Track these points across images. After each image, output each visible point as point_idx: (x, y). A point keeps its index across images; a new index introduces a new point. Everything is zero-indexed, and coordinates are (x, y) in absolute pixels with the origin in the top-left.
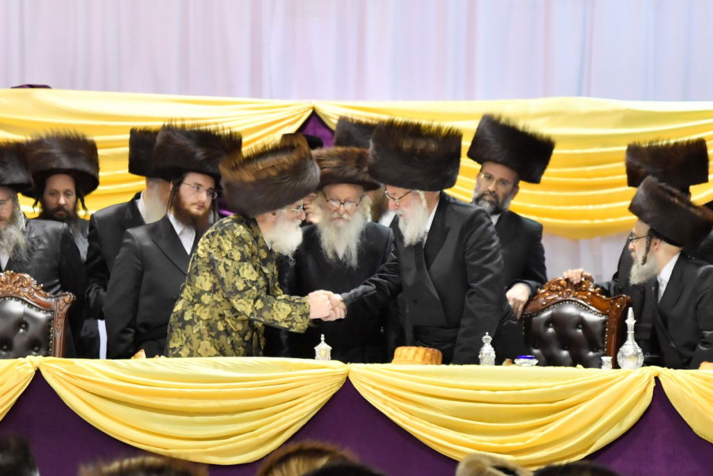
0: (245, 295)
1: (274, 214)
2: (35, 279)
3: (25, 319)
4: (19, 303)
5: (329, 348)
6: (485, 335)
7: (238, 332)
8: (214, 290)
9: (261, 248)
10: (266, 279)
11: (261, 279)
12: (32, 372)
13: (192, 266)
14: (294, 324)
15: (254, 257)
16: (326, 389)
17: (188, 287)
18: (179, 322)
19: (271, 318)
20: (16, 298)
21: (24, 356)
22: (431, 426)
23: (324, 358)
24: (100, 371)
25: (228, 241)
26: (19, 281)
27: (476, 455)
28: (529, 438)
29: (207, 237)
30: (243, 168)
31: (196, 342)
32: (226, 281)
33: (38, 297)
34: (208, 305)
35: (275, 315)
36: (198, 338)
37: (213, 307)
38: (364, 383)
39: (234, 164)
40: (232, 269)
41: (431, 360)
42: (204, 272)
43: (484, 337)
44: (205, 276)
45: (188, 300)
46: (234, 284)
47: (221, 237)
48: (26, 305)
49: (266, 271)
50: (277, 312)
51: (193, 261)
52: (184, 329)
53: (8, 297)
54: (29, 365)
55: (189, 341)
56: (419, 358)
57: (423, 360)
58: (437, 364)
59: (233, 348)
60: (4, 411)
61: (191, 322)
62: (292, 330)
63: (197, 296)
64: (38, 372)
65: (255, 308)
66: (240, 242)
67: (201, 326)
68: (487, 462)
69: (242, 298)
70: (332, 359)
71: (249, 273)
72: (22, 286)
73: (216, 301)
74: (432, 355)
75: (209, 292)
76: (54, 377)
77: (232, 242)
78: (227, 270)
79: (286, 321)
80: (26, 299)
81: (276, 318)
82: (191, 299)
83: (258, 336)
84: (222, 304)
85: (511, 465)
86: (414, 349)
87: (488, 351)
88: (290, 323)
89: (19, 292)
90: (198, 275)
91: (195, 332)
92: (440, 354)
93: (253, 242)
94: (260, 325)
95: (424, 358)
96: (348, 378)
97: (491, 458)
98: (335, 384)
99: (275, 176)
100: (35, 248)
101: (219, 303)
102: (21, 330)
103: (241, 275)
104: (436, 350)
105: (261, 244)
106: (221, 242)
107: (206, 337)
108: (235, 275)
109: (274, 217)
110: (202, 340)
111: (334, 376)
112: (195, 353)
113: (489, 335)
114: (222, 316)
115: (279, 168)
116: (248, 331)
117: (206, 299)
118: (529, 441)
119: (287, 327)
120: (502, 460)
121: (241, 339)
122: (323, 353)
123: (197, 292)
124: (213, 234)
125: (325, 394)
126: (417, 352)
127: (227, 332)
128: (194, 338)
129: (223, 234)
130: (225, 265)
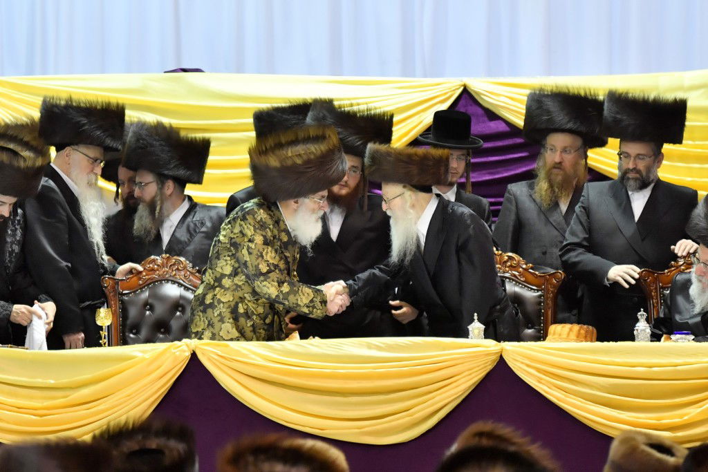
0: (269, 278)
1: (296, 202)
2: (190, 262)
3: (181, 302)
4: (175, 286)
5: (482, 327)
6: (640, 311)
7: (259, 315)
8: (235, 273)
9: (282, 231)
10: (287, 263)
11: (282, 262)
12: (188, 354)
13: (213, 250)
14: (315, 310)
15: (275, 241)
16: (480, 368)
17: (210, 271)
18: (200, 305)
19: (295, 302)
20: (172, 281)
21: (180, 340)
22: (585, 403)
23: (478, 337)
24: (255, 354)
25: (249, 226)
26: (174, 264)
27: (630, 431)
28: (685, 415)
29: (229, 222)
30: (273, 152)
31: (217, 325)
32: (249, 264)
33: (194, 280)
34: (229, 288)
35: (299, 300)
36: (219, 321)
37: (234, 290)
38: (517, 361)
39: (264, 149)
40: (255, 252)
41: (586, 337)
42: (225, 256)
43: (639, 313)
44: (226, 260)
45: (210, 284)
46: (257, 266)
47: (242, 223)
48: (182, 288)
49: (287, 254)
50: (302, 296)
51: (215, 245)
52: (206, 313)
53: (165, 280)
54: (185, 348)
55: (210, 325)
56: (573, 335)
57: (578, 337)
58: (591, 341)
59: (254, 331)
60: (161, 394)
61: (212, 306)
62: (311, 316)
63: (218, 280)
64: (194, 355)
65: (281, 292)
66: (262, 226)
67: (223, 309)
68: (641, 439)
69: (265, 280)
70: (486, 338)
71: (271, 255)
72: (178, 269)
73: (236, 285)
74: (586, 332)
75: (230, 276)
76: (210, 359)
77: (254, 226)
78: (250, 253)
79: (308, 307)
80: (182, 282)
81: (299, 303)
82: (212, 283)
83: (280, 320)
84: (243, 287)
85: (668, 443)
86: (568, 326)
87: (642, 327)
88: (311, 309)
89: (175, 275)
90: (219, 259)
91: (216, 315)
92: (595, 331)
93: (273, 225)
94: (281, 307)
95: (578, 336)
96: (501, 356)
97: (646, 435)
98: (490, 363)
99: (300, 165)
100: (197, 231)
101: (240, 287)
102: (178, 313)
103: (265, 258)
104: (590, 327)
105: (282, 227)
106: (244, 228)
107: (226, 319)
108: (259, 257)
109: (296, 205)
110: (223, 322)
111: (488, 355)
112: (217, 336)
113: (644, 311)
114: (242, 299)
115: (305, 157)
116: (269, 314)
117: (226, 282)
118: (686, 418)
119: (308, 312)
120: (658, 437)
121: (262, 322)
122: (476, 332)
123: (218, 276)
124: (234, 219)
125: (479, 372)
126: (571, 330)
127: (247, 315)
128: (215, 320)
129: (244, 219)
130: (249, 248)
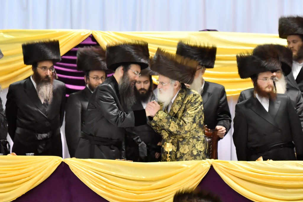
24: (241, 167)
